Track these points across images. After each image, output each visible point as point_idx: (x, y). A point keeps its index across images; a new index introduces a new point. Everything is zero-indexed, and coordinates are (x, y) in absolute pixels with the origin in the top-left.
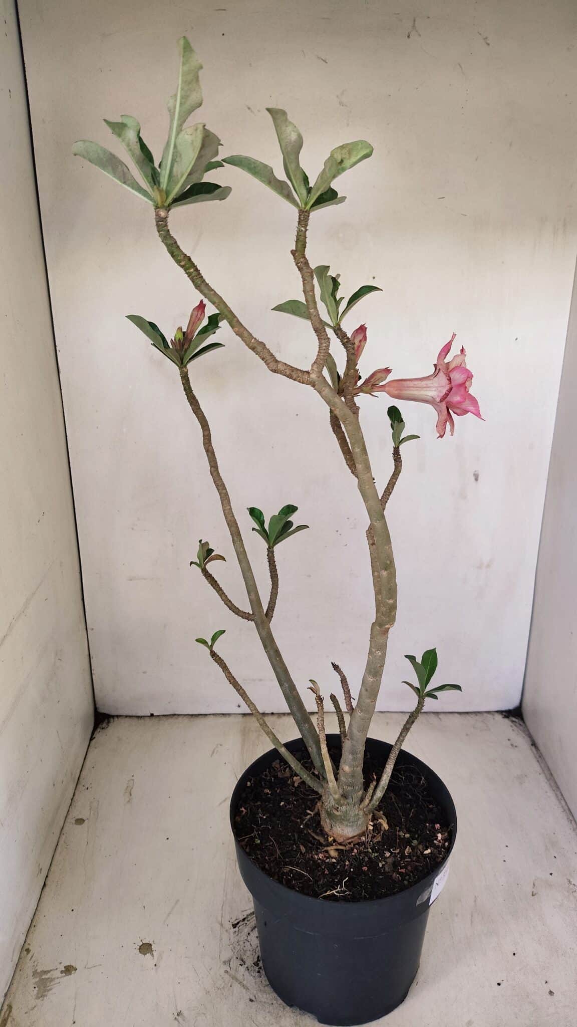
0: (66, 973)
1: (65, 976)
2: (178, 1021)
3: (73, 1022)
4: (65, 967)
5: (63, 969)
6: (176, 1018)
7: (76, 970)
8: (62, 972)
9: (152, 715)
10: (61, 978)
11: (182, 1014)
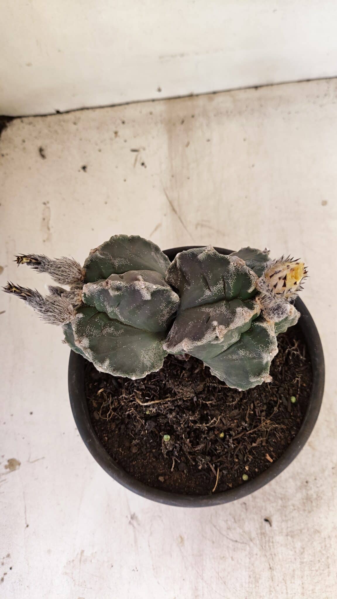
0: (10, 468)
1: (9, 472)
2: (133, 526)
3: (26, 526)
4: (8, 461)
5: (7, 463)
6: (130, 523)
7: (19, 464)
8: (6, 467)
9: (58, 112)
10: (7, 473)
11: (136, 518)
